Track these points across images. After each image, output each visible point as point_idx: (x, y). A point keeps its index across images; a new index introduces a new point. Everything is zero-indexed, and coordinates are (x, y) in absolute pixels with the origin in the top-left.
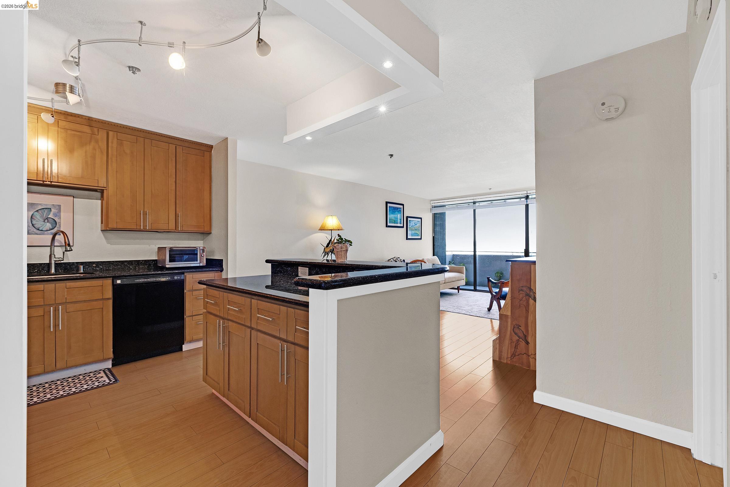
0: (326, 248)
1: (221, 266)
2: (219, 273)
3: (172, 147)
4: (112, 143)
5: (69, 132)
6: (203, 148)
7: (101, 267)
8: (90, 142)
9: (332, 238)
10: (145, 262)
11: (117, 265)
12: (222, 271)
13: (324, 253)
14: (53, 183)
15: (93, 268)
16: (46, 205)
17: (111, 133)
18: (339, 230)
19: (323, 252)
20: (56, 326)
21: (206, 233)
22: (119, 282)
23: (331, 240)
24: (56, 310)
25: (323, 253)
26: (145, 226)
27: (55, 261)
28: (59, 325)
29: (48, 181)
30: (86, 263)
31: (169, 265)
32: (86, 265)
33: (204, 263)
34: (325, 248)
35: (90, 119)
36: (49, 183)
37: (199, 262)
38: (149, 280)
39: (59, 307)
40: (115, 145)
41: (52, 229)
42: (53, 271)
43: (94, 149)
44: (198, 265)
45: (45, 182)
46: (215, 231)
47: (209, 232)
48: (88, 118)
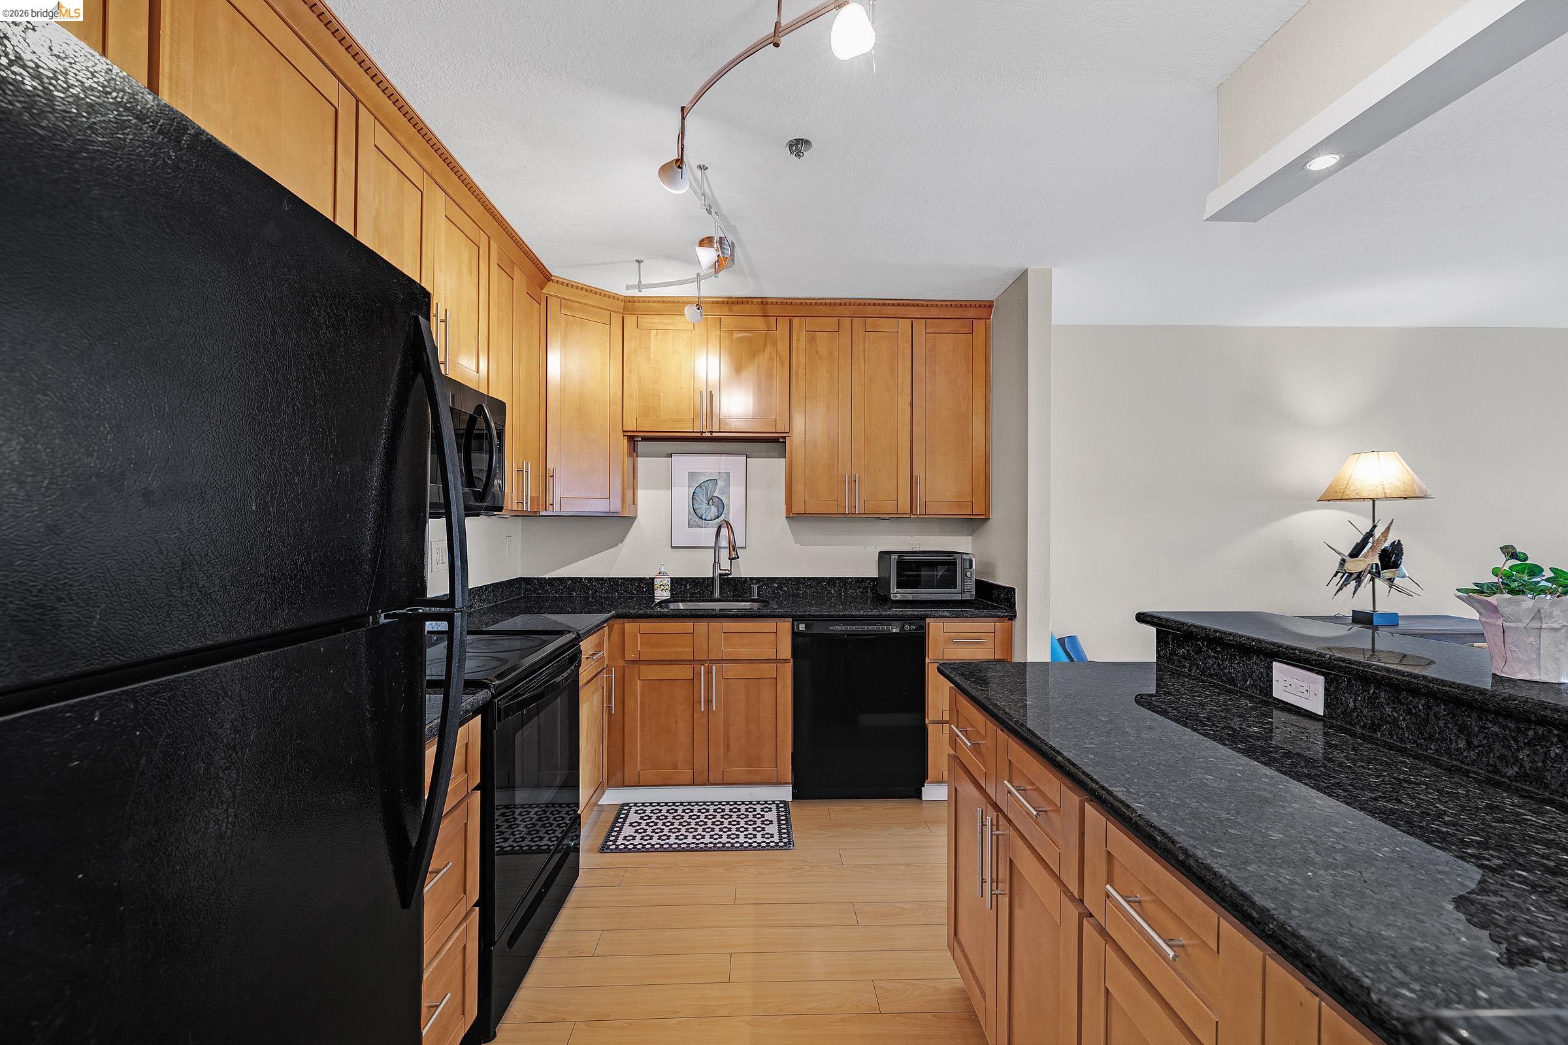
0: (1348, 559)
1: (1011, 605)
2: (1007, 624)
3: (905, 325)
4: (798, 340)
5: (737, 335)
6: (971, 313)
7: (785, 588)
8: (765, 346)
9: (1374, 527)
10: (856, 582)
11: (810, 586)
12: (1012, 618)
13: (1340, 575)
14: (714, 434)
15: (774, 591)
16: (711, 474)
17: (796, 321)
18: (1405, 498)
19: (1337, 572)
20: (709, 701)
21: (975, 522)
22: (802, 627)
23: (1370, 534)
24: (709, 672)
25: (1335, 575)
26: (853, 506)
27: (720, 575)
28: (712, 701)
29: (708, 432)
30: (764, 581)
31: (897, 594)
32: (763, 585)
33: (970, 594)
34: (1343, 561)
35: (764, 302)
36: (709, 434)
37: (959, 589)
38: (854, 628)
39: (712, 667)
40: (802, 344)
41: (718, 517)
42: (717, 595)
43: (771, 359)
44: (958, 597)
45: (704, 435)
46: (999, 514)
47: (983, 517)
48: (760, 300)
